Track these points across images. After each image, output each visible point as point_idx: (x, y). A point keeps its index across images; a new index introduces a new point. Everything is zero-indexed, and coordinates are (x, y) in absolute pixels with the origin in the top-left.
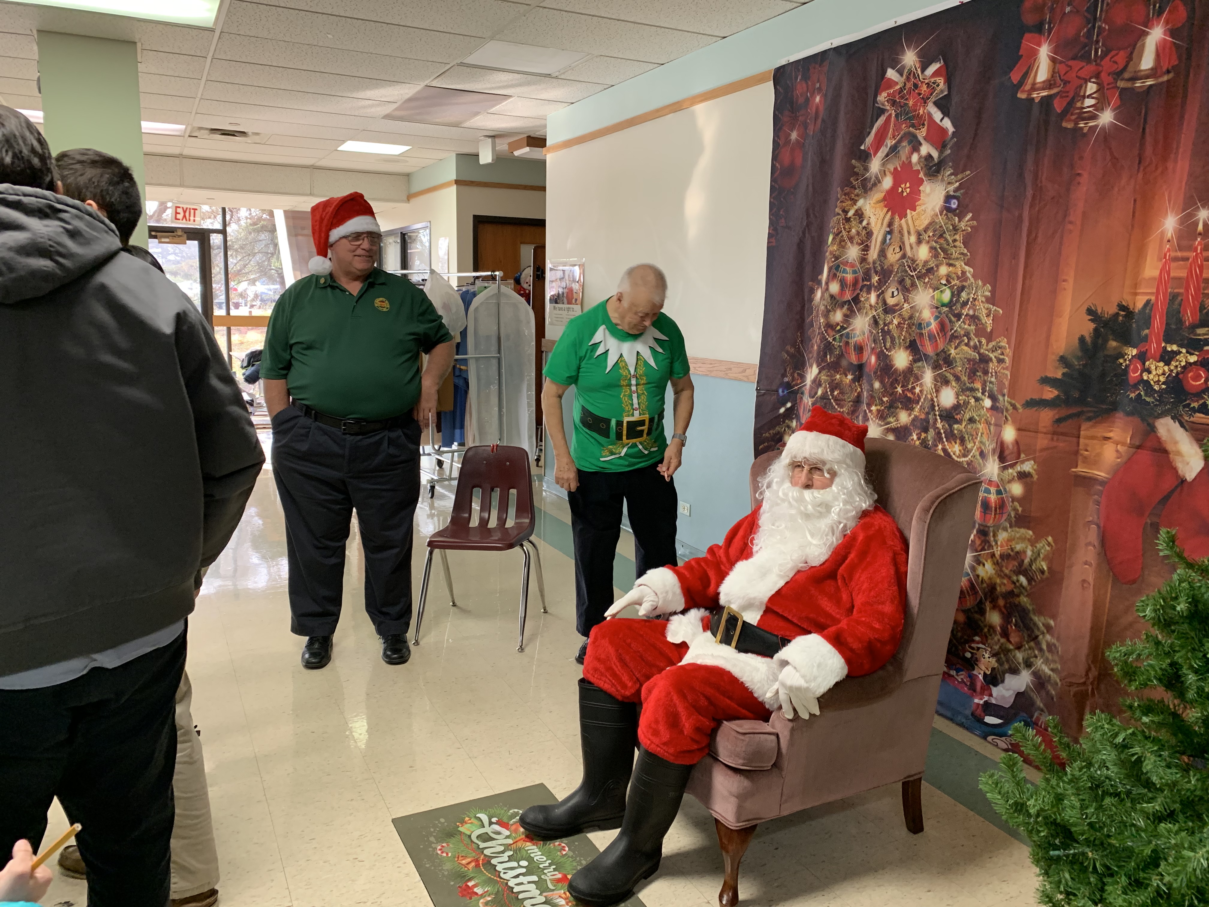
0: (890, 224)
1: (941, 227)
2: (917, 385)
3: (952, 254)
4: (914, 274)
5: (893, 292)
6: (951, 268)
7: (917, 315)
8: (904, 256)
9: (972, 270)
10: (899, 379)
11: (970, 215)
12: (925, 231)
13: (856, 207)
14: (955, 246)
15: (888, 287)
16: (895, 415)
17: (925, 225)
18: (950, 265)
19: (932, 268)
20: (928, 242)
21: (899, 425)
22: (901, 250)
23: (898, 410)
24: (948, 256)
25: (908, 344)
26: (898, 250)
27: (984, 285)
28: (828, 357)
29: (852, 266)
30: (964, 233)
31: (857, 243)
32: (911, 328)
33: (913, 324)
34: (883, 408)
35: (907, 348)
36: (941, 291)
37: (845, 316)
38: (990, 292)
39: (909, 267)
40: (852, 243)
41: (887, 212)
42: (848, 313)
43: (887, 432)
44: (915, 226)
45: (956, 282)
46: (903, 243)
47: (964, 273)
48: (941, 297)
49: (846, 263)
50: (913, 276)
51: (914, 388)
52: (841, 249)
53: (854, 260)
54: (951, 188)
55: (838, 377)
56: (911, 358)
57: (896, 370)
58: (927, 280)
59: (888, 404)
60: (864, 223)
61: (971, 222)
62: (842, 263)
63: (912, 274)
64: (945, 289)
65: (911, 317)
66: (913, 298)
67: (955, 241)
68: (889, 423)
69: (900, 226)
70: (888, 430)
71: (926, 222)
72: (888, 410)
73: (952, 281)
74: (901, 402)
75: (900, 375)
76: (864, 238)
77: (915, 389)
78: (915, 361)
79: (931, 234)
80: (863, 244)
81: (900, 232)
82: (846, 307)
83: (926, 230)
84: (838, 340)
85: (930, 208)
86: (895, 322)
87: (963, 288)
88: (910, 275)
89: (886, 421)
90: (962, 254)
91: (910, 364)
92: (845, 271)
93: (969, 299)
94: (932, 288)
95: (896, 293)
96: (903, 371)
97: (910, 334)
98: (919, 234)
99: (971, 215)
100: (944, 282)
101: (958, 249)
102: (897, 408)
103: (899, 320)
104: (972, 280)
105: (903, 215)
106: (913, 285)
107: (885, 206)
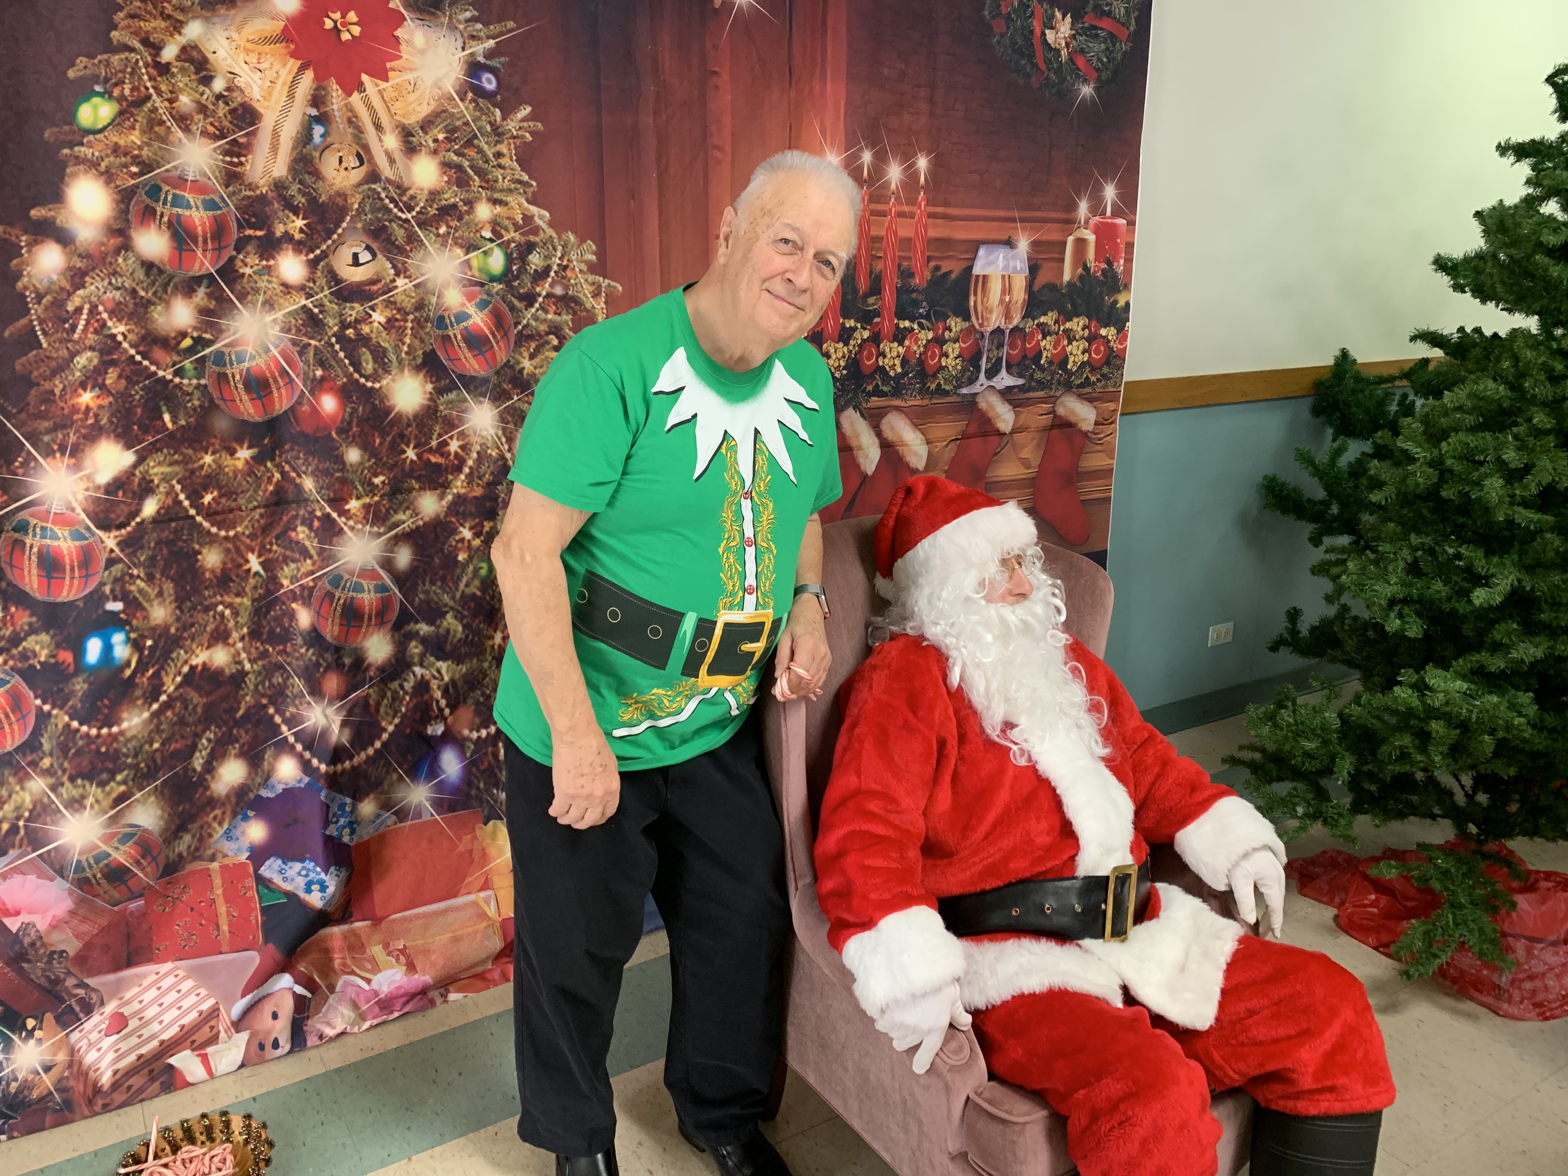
0: (317, 99)
1: (467, 124)
2: (451, 438)
3: (496, 181)
4: (409, 216)
5: (355, 256)
6: (498, 209)
7: (434, 300)
8: (374, 176)
9: (547, 215)
10: (407, 433)
11: (526, 111)
12: (422, 128)
13: (181, 40)
14: (500, 166)
15: (337, 245)
16: (411, 506)
17: (421, 116)
18: (495, 202)
19: (454, 206)
20: (435, 152)
21: (421, 523)
22: (362, 163)
23: (414, 493)
24: (489, 184)
25: (419, 361)
26: (353, 162)
27: (582, 241)
28: (167, 417)
29: (199, 188)
30: (518, 142)
31: (204, 133)
32: (422, 328)
33: (427, 320)
34: (376, 498)
35: (418, 369)
36: (485, 253)
37: (203, 312)
38: (595, 254)
39: (392, 200)
40: (186, 130)
41: (302, 69)
42: (212, 305)
43: (396, 544)
44: (392, 115)
45: (513, 234)
46: (366, 147)
47: (528, 219)
48: (486, 264)
49: (181, 182)
50: (407, 221)
51: (445, 444)
52: (156, 145)
53: (205, 174)
54: (479, 49)
55: (208, 459)
56: (429, 387)
57: (399, 416)
58: (443, 230)
59: (387, 488)
60: (219, 85)
61: (531, 124)
62: (166, 181)
63: (403, 216)
64: (492, 249)
65: (420, 306)
66: (418, 267)
67: (499, 155)
68: (396, 525)
69: (350, 109)
70: (397, 540)
71: (424, 110)
72: (390, 500)
73: (503, 232)
74: (418, 479)
75: (409, 425)
76: (226, 124)
77: (448, 444)
78: (440, 391)
79: (441, 137)
80: (222, 136)
81: (350, 121)
82: (201, 292)
83: (426, 125)
84: (191, 373)
85: (428, 83)
86: (378, 317)
87: (530, 247)
88: (400, 218)
89: (388, 523)
90: (520, 182)
91: (430, 399)
92: (177, 201)
93: (548, 269)
94: (461, 247)
95: (365, 257)
96: (416, 416)
97: (422, 341)
98: (406, 134)
99: (529, 109)
100: (488, 234)
101: (508, 171)
102: (410, 490)
103: (388, 313)
104: (550, 232)
105: (352, 86)
106: (412, 238)
107: (294, 55)
